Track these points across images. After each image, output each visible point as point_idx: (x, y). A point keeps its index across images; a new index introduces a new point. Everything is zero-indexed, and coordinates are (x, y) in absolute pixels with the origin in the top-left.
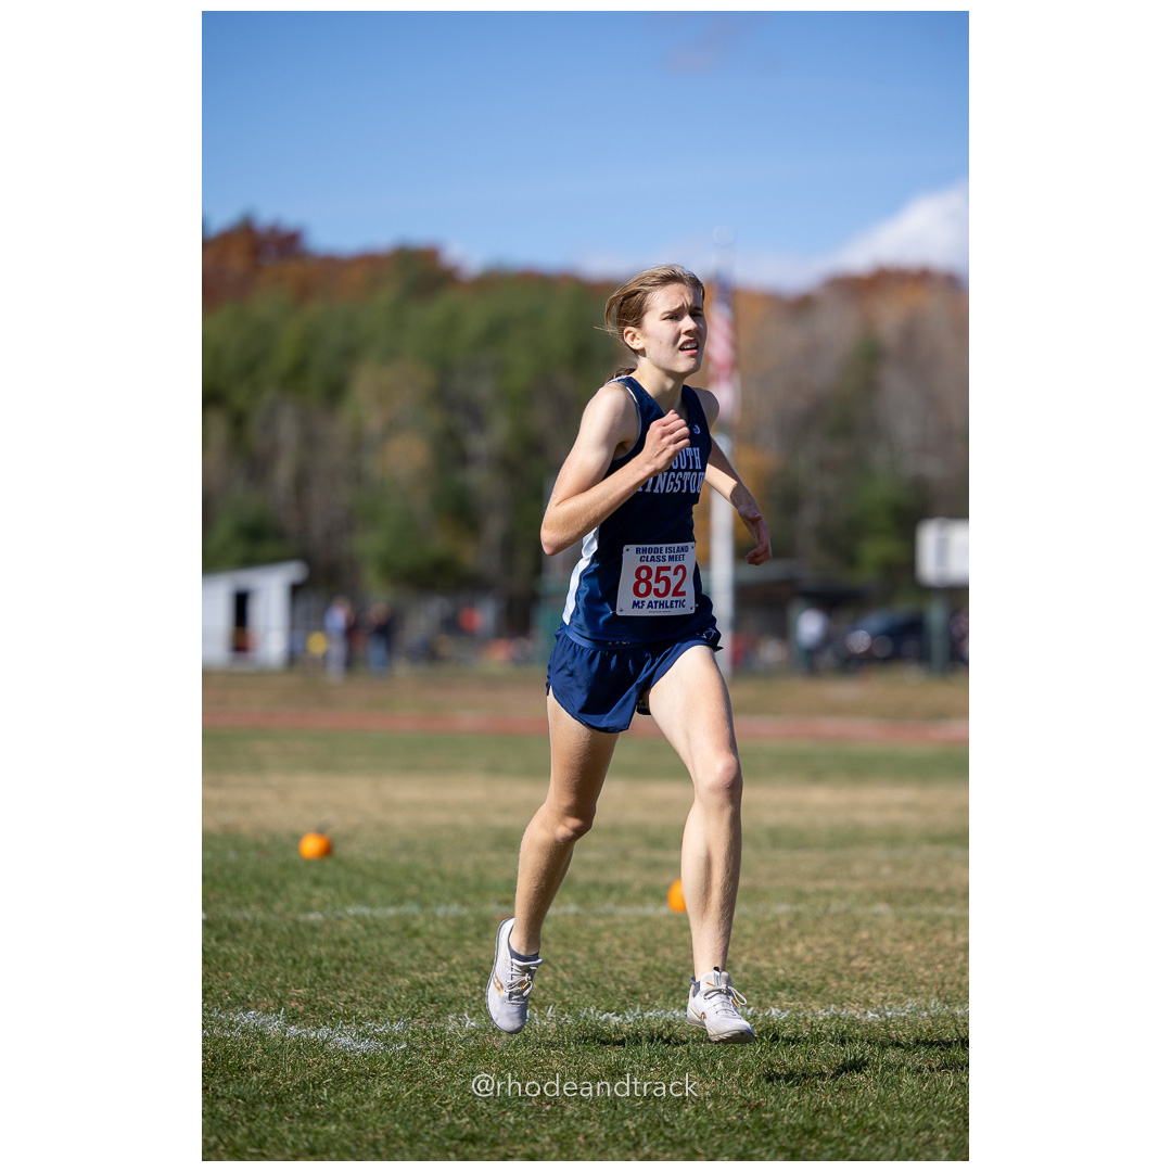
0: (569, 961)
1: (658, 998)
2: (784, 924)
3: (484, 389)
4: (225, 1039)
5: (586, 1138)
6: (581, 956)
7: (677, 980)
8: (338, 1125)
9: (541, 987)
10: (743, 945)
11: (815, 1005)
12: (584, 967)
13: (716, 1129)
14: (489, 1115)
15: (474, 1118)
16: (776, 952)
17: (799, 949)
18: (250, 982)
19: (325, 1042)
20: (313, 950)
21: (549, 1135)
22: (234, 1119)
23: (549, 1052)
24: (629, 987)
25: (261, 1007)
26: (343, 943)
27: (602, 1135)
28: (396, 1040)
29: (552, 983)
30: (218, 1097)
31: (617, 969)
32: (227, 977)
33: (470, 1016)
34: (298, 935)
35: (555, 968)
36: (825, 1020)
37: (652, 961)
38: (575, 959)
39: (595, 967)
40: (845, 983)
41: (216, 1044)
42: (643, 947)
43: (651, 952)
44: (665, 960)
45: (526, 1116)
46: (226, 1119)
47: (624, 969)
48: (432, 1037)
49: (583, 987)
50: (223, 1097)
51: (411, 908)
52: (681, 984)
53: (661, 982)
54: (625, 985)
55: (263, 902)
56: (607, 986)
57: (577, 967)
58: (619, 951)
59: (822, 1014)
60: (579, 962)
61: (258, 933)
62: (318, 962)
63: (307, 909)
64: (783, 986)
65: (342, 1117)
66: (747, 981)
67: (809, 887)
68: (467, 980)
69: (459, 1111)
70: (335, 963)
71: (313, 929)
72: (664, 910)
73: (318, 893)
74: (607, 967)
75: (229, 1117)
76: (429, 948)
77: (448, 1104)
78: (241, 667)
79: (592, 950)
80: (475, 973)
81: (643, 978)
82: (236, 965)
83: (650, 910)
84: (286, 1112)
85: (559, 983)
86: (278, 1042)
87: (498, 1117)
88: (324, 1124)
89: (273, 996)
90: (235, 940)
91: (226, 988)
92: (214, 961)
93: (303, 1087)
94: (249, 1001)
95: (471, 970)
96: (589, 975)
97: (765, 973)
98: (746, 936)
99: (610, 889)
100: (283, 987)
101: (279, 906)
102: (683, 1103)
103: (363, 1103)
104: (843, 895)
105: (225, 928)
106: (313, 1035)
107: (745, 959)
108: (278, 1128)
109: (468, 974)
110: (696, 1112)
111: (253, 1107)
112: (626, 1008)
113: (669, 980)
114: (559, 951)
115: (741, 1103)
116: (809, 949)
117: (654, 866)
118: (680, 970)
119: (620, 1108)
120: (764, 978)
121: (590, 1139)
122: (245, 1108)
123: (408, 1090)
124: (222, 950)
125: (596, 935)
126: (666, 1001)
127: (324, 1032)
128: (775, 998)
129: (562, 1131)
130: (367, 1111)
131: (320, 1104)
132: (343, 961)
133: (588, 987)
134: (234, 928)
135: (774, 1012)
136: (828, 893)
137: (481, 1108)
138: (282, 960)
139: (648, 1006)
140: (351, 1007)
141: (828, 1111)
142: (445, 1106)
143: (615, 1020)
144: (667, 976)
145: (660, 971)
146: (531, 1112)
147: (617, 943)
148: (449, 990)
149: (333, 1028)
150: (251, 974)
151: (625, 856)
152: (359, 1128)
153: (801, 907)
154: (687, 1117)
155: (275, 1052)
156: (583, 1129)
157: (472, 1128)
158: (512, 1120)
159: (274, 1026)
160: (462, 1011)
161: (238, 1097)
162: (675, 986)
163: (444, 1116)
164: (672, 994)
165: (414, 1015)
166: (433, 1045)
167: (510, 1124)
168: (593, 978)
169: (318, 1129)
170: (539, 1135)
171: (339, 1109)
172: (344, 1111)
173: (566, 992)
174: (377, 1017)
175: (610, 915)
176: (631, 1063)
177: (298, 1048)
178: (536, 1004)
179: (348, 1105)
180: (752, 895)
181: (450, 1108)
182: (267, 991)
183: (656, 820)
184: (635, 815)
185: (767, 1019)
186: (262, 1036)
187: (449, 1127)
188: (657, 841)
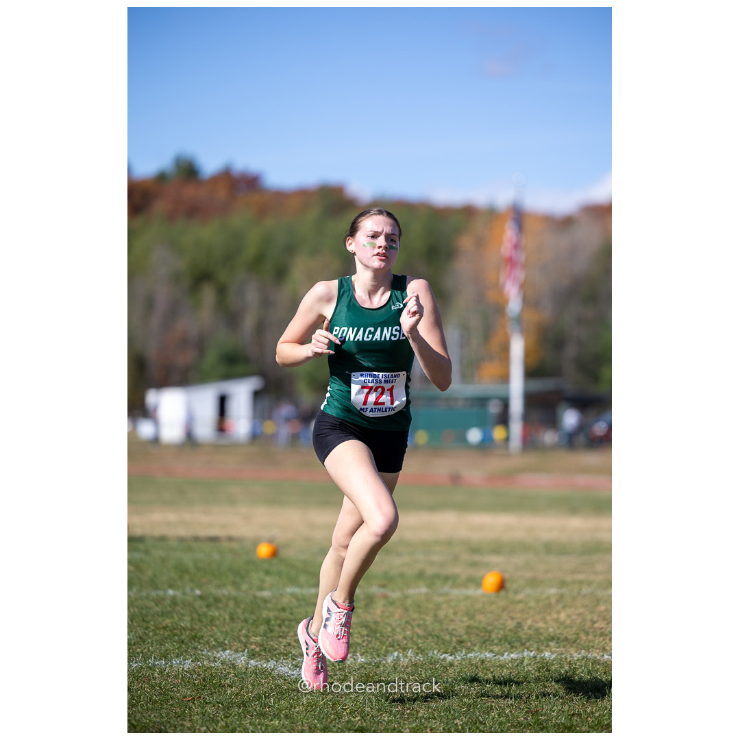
0: (422, 622)
1: (475, 645)
2: (553, 600)
4: (211, 668)
6: (429, 619)
7: (487, 634)
8: (281, 721)
9: (405, 638)
10: (528, 613)
11: (572, 651)
12: (431, 626)
13: (511, 726)
14: (372, 716)
15: (363, 718)
16: (548, 618)
17: (563, 616)
18: (227, 633)
19: (272, 670)
20: (265, 614)
21: (409, 728)
22: (217, 717)
23: (409, 678)
24: (458, 638)
25: (233, 648)
26: (284, 610)
27: (442, 728)
29: (411, 636)
30: (207, 703)
31: (451, 627)
32: (212, 630)
33: (361, 655)
34: (256, 605)
35: (412, 626)
36: (578, 660)
37: (472, 622)
38: (425, 621)
39: (437, 626)
40: (590, 637)
41: (206, 670)
42: (467, 614)
43: (472, 617)
44: (480, 622)
45: (395, 716)
46: (211, 716)
47: (455, 627)
48: (338, 667)
49: (430, 638)
50: (210, 703)
52: (490, 637)
53: (478, 635)
54: (456, 636)
55: (236, 585)
56: (445, 637)
57: (427, 625)
58: (452, 617)
59: (576, 656)
60: (428, 623)
61: (231, 604)
62: (268, 621)
63: (261, 589)
64: (552, 639)
65: (282, 716)
66: (530, 635)
67: (569, 578)
68: (359, 633)
69: (354, 713)
70: (279, 622)
71: (265, 601)
72: (480, 592)
73: (268, 579)
74: (445, 626)
75: (214, 715)
77: (347, 709)
78: (223, 441)
79: (435, 616)
80: (364, 629)
81: (467, 633)
82: (218, 623)
83: (471, 591)
84: (248, 712)
85: (415, 635)
86: (244, 670)
87: (378, 716)
88: (271, 720)
89: (241, 642)
90: (218, 608)
91: (212, 636)
92: (204, 620)
93: (259, 698)
94: (226, 645)
95: (361, 627)
96: (433, 630)
97: (541, 631)
98: (530, 608)
99: (446, 579)
100: (247, 636)
101: (244, 587)
102: (491, 709)
103: (295, 708)
104: (590, 584)
105: (211, 600)
106: (265, 666)
107: (529, 622)
108: (243, 722)
109: (360, 629)
110: (499, 715)
111: (228, 709)
112: (456, 651)
113: (482, 634)
114: (416, 616)
115: (526, 710)
116: (569, 616)
117: (474, 565)
118: (489, 628)
119: (452, 712)
120: (541, 634)
122: (223, 709)
123: (323, 700)
124: (210, 613)
125: (438, 607)
126: (481, 647)
127: (272, 664)
128: (548, 646)
129: (417, 726)
130: (298, 712)
131: (269, 708)
132: (283, 621)
133: (433, 638)
134: (217, 600)
135: (547, 654)
136: (581, 582)
137: (368, 711)
138: (246, 621)
139: (470, 650)
140: (288, 649)
141: (579, 715)
142: (345, 710)
143: (450, 658)
144: (481, 632)
145: (477, 628)
146: (398, 714)
147: (451, 611)
149: (277, 662)
150: (227, 628)
151: (456, 559)
152: (292, 723)
153: (564, 591)
154: (494, 718)
155: (241, 676)
156: (430, 725)
157: (362, 723)
158: (386, 719)
159: (241, 660)
160: (356, 652)
161: (219, 703)
162: (487, 638)
163: (344, 716)
164: (484, 642)
166: (338, 672)
167: (385, 721)
168: (436, 633)
169: (268, 723)
170: (402, 728)
171: (281, 711)
172: (283, 712)
173: (419, 641)
175: (447, 594)
176: (458, 685)
177: (256, 673)
178: (401, 648)
179: (286, 708)
180: (534, 582)
181: (348, 711)
182: (237, 639)
183: (476, 536)
184: (463, 533)
185: (543, 658)
186: (234, 666)
187: (348, 722)
188: (475, 550)
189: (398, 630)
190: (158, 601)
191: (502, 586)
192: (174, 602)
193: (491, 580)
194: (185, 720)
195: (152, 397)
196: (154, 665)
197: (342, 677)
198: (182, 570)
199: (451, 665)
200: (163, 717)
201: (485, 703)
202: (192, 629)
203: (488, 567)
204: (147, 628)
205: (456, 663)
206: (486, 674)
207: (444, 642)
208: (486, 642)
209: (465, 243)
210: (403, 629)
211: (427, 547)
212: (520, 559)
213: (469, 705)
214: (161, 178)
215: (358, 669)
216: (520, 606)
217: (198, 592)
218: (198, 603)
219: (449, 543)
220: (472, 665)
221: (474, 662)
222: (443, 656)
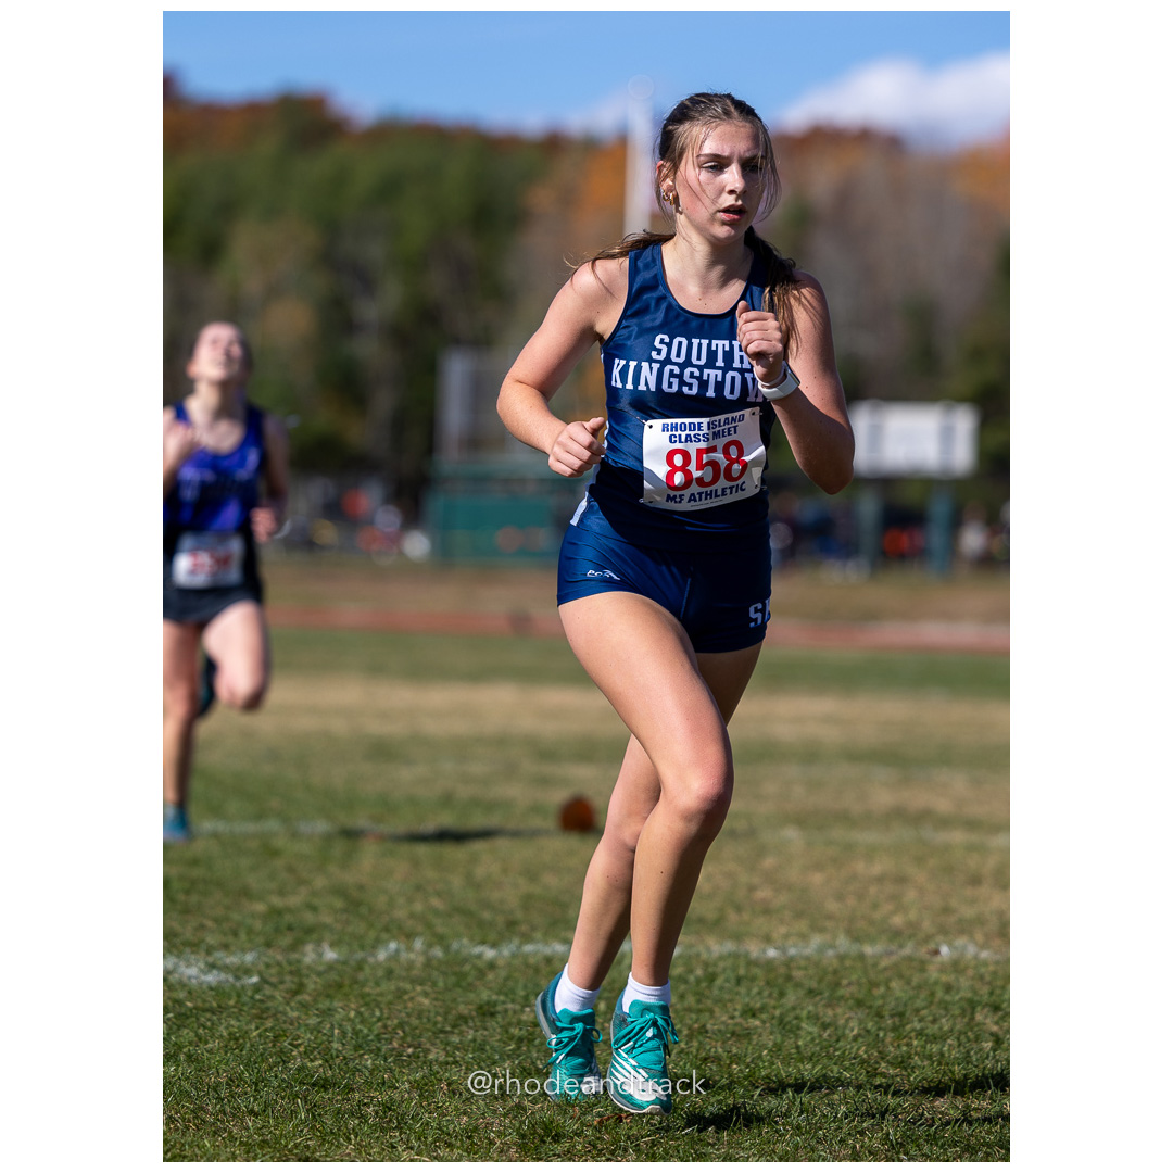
0: (443, 887)
1: (536, 929)
3: (374, 251)
5: (449, 1085)
6: (457, 882)
8: (178, 1066)
9: (411, 916)
11: (710, 940)
12: (459, 894)
14: (345, 1058)
15: (327, 1061)
21: (408, 1081)
24: (507, 917)
26: (196, 862)
28: (248, 972)
29: (422, 912)
31: (495, 897)
33: (331, 947)
35: (426, 894)
36: (721, 957)
37: (533, 888)
38: (450, 884)
39: (471, 894)
40: (745, 916)
42: (526, 871)
43: (534, 878)
44: (548, 888)
45: (386, 1059)
47: (501, 896)
48: (287, 969)
49: (456, 915)
51: (272, 825)
53: (542, 911)
54: (503, 913)
56: (482, 915)
57: (452, 893)
58: (499, 877)
59: (718, 950)
60: (454, 888)
69: (312, 1052)
74: (484, 895)
76: (291, 869)
77: (299, 1045)
79: (469, 875)
80: (338, 898)
81: (524, 907)
85: (430, 910)
87: (354, 1059)
96: (464, 902)
103: (207, 1042)
112: (502, 941)
113: (551, 910)
114: (433, 874)
121: (454, 1086)
123: (257, 1028)
126: (547, 932)
129: (424, 1077)
130: (211, 1051)
132: (194, 883)
133: (462, 916)
137: (336, 1050)
139: (526, 938)
142: (297, 1046)
144: (549, 906)
145: (543, 899)
147: (497, 868)
148: (309, 918)
151: (511, 770)
152: (201, 1070)
156: (447, 1075)
157: (325, 1071)
158: (369, 1062)
160: (321, 940)
162: (558, 916)
163: (295, 1058)
164: (553, 924)
165: (268, 945)
167: (366, 1067)
168: (468, 907)
170: (397, 1081)
171: (180, 1048)
172: (185, 1050)
173: (436, 921)
174: (226, 947)
176: (504, 1003)
178: (403, 934)
179: (191, 1043)
181: (302, 1049)
183: (549, 729)
184: (527, 724)
187: (299, 1070)
188: (547, 753)
189: (401, 901)
197: (294, 987)
199: (492, 966)
205: (501, 963)
207: (481, 924)
209: (542, 198)
210: (410, 900)
211: (461, 748)
215: (325, 972)
219: (501, 741)
220: (527, 965)
221: (532, 961)
222: (477, 950)
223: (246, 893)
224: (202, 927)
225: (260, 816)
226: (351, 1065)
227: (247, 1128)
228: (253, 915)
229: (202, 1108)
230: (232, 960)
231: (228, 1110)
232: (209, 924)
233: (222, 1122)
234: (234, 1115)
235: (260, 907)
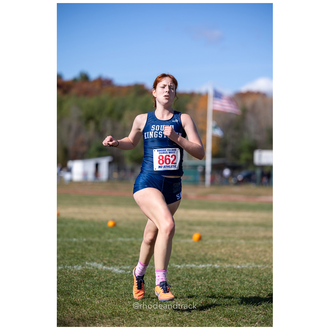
1: (189, 261)
2: (219, 244)
4: (88, 269)
7: (194, 257)
8: (114, 290)
10: (210, 249)
13: (201, 293)
14: (149, 289)
16: (217, 251)
17: (223, 250)
18: (95, 256)
19: (112, 270)
20: (110, 248)
22: (90, 288)
25: (97, 262)
26: (117, 247)
28: (128, 270)
30: (86, 283)
32: (90, 254)
34: (107, 245)
37: (188, 253)
39: (175, 254)
40: (233, 259)
41: (86, 270)
42: (187, 249)
43: (188, 251)
44: (191, 253)
47: (181, 254)
50: (88, 283)
51: (133, 239)
53: (190, 258)
54: (182, 258)
55: (99, 237)
58: (181, 250)
59: (227, 266)
61: (97, 244)
62: (111, 251)
63: (109, 238)
64: (218, 259)
65: (115, 288)
66: (210, 258)
67: (225, 236)
70: (115, 252)
71: (110, 243)
72: (191, 241)
73: (112, 235)
74: (178, 254)
75: (89, 288)
78: (97, 181)
79: (175, 249)
81: (186, 257)
82: (92, 252)
83: (189, 240)
84: (102, 287)
86: (101, 270)
88: (111, 290)
90: (92, 246)
91: (89, 257)
92: (87, 250)
93: (106, 281)
94: (94, 260)
97: (214, 256)
98: (211, 247)
99: (179, 235)
100: (103, 257)
101: (103, 238)
102: (194, 286)
103: (120, 285)
105: (90, 243)
106: (109, 269)
107: (210, 253)
108: (100, 291)
111: (94, 285)
112: (182, 264)
115: (207, 287)
116: (225, 251)
117: (190, 230)
118: (195, 255)
122: (92, 286)
123: (130, 282)
124: (89, 248)
125: (175, 246)
126: (191, 262)
127: (111, 268)
128: (216, 262)
130: (120, 287)
131: (110, 285)
132: (117, 251)
133: (173, 258)
134: (92, 243)
135: (216, 265)
138: (102, 251)
139: (187, 263)
143: (179, 267)
144: (191, 256)
147: (180, 248)
149: (114, 267)
150: (95, 254)
151: (183, 228)
152: (118, 291)
153: (224, 241)
154: (195, 290)
155: (100, 272)
159: (100, 266)
161: (90, 283)
169: (109, 291)
171: (114, 286)
174: (123, 265)
175: (179, 241)
176: (182, 277)
177: (105, 272)
179: (116, 285)
180: (212, 237)
182: (99, 258)
183: (191, 219)
184: (186, 218)
185: (214, 267)
186: (97, 269)
188: (191, 224)
190: (70, 243)
191: (200, 239)
192: (76, 243)
193: (196, 236)
194: (78, 289)
195: (70, 164)
196: (67, 268)
198: (79, 231)
199: (180, 269)
200: (69, 288)
201: (192, 284)
202: (82, 254)
203: (195, 231)
204: (65, 253)
205: (181, 268)
206: (192, 273)
207: (177, 260)
208: (193, 260)
209: (190, 106)
212: (207, 228)
213: (186, 285)
214: (75, 80)
216: (207, 247)
217: (85, 240)
218: (84, 244)
219: (181, 221)
220: (187, 269)
221: (188, 268)
222: (176, 266)
223: (128, 253)
224: (118, 261)
225: (130, 237)
226: (150, 290)
227: (128, 303)
228: (129, 258)
229: (119, 299)
230: (125, 268)
231: (124, 299)
232: (120, 260)
233: (123, 302)
234: (126, 301)
235: (131, 256)
